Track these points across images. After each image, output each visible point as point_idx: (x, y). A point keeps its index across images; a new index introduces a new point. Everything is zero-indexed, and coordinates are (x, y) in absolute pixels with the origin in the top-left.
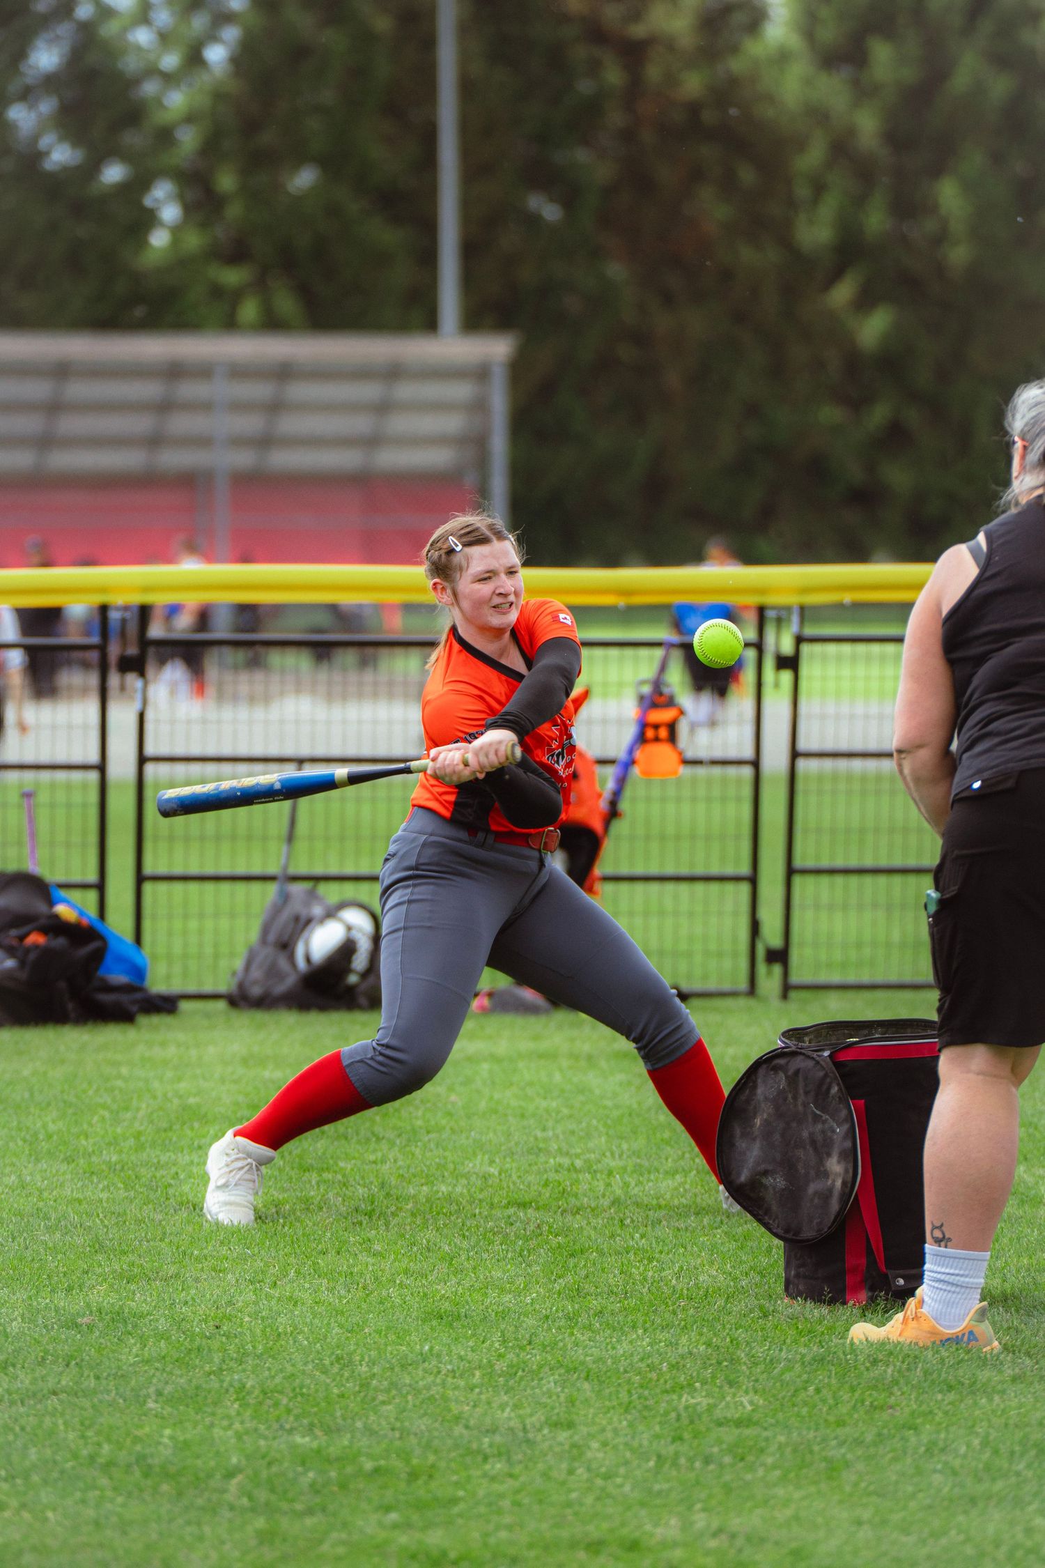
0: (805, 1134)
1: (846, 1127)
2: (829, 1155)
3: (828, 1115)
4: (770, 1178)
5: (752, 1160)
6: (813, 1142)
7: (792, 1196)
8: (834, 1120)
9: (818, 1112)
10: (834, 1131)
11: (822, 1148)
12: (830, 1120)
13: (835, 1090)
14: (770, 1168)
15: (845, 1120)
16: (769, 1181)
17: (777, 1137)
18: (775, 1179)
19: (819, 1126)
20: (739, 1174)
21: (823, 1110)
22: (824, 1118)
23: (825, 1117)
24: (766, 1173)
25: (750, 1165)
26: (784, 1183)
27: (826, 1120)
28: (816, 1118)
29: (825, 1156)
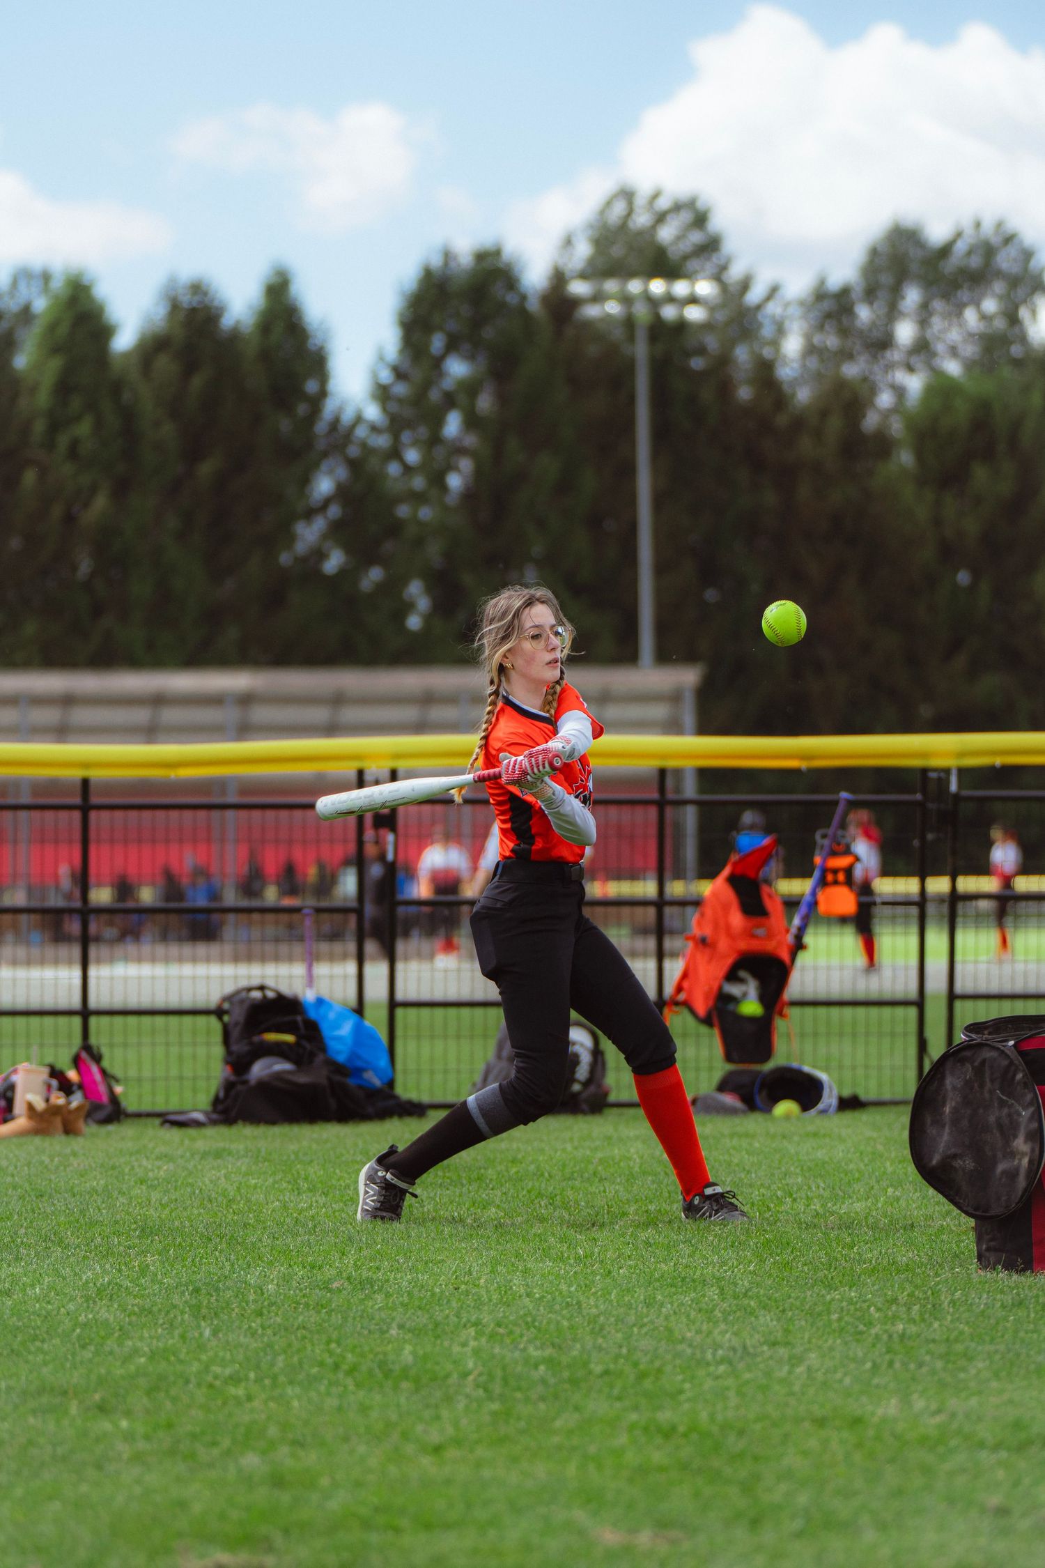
0: (992, 1119)
1: (1031, 1109)
2: (1015, 1137)
3: (1015, 1100)
4: (959, 1161)
5: (942, 1145)
6: (1000, 1126)
7: (983, 1174)
8: (1019, 1104)
9: (1004, 1098)
10: (1019, 1114)
11: (1008, 1131)
12: (1016, 1104)
13: (1019, 1076)
14: (959, 1151)
15: (1031, 1104)
16: (958, 1163)
17: (965, 1123)
18: (964, 1161)
19: (1005, 1111)
20: (931, 1159)
21: (1009, 1095)
22: (1010, 1103)
23: (1011, 1101)
24: (955, 1156)
25: (941, 1150)
26: (973, 1164)
27: (1013, 1104)
28: (1002, 1104)
29: (1012, 1137)
